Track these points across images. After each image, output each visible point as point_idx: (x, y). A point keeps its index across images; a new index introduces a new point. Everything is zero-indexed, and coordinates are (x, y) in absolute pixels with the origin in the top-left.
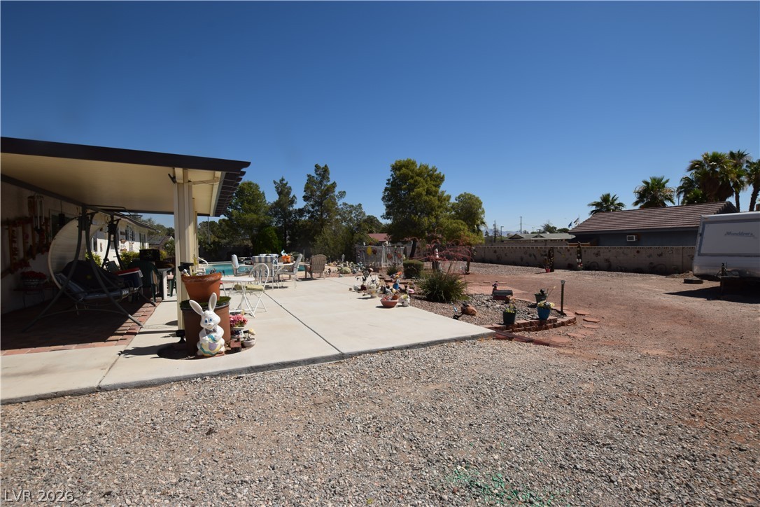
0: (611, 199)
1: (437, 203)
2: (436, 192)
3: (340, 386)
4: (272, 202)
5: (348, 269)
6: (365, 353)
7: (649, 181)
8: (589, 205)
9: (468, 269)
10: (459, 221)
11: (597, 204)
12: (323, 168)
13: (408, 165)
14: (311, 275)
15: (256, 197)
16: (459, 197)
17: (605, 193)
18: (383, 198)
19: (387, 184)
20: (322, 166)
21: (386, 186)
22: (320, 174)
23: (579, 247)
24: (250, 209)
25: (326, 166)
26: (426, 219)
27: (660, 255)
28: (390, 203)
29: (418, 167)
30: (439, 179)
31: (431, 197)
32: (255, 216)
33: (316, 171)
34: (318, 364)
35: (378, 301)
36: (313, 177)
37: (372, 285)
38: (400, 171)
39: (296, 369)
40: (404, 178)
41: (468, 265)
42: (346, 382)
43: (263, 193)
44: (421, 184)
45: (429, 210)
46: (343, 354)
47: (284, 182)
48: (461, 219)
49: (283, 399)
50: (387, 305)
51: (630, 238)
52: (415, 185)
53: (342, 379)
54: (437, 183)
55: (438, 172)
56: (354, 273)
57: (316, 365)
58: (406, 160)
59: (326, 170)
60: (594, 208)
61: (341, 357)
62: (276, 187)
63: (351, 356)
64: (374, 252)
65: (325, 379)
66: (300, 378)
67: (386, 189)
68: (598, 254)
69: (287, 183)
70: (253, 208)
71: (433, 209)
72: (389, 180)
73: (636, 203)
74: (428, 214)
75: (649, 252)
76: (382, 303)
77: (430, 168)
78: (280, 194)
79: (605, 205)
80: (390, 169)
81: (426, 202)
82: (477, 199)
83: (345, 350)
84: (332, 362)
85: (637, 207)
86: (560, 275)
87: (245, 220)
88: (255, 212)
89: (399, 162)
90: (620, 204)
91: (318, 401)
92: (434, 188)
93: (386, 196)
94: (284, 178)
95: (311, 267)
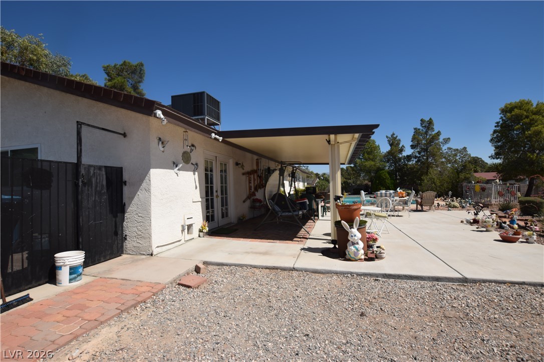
3: (467, 306)
4: (385, 152)
5: (456, 204)
6: (490, 281)
12: (428, 121)
13: (522, 105)
14: (422, 208)
15: (373, 149)
18: (491, 140)
19: (495, 126)
20: (427, 119)
21: (495, 128)
22: (425, 126)
24: (369, 158)
25: (430, 119)
28: (499, 144)
29: (535, 106)
32: (373, 163)
33: (421, 124)
34: (442, 283)
35: (496, 235)
36: (419, 129)
38: (511, 113)
39: (422, 283)
40: (517, 119)
42: (473, 304)
43: (379, 146)
44: (539, 122)
46: (466, 278)
47: (395, 136)
49: (415, 304)
50: (505, 239)
52: (531, 123)
53: (469, 301)
56: (463, 207)
57: (440, 283)
58: (518, 101)
59: (430, 122)
61: (464, 281)
62: (388, 141)
63: (475, 281)
64: (483, 189)
65: (451, 298)
66: (427, 291)
67: (495, 132)
69: (397, 137)
70: (371, 157)
72: (498, 123)
76: (501, 237)
78: (391, 145)
80: (499, 112)
83: (469, 276)
84: (456, 284)
87: (365, 166)
88: (372, 160)
89: (510, 104)
91: (447, 314)
93: (495, 138)
94: (394, 133)
95: (421, 201)
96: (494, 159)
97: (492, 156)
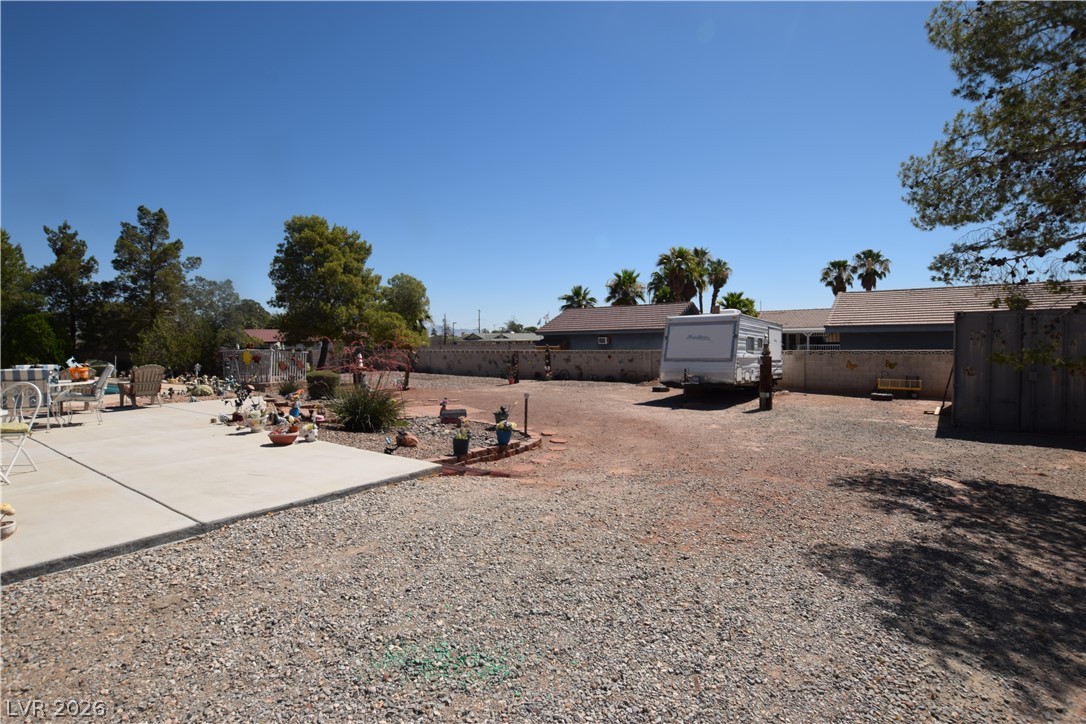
0: (582, 292)
1: (360, 286)
2: (360, 270)
3: (200, 574)
4: (40, 266)
5: (207, 388)
6: (244, 517)
7: (621, 274)
8: (560, 299)
9: (406, 383)
10: (393, 314)
11: (568, 298)
12: (156, 214)
13: (315, 224)
14: (134, 400)
16: (393, 280)
17: (577, 285)
18: (271, 274)
19: (278, 251)
20: (154, 210)
21: (277, 254)
22: (148, 224)
23: (547, 351)
25: (161, 211)
26: (343, 308)
27: (631, 360)
28: (284, 282)
29: (330, 230)
30: (366, 251)
31: (352, 276)
33: (140, 218)
34: (156, 548)
35: (264, 436)
36: (134, 227)
37: (254, 412)
38: (300, 233)
39: (111, 561)
40: (308, 245)
41: (407, 377)
42: (211, 566)
43: (19, 249)
44: (335, 256)
45: (348, 297)
46: (203, 525)
47: (70, 232)
48: (396, 311)
49: (87, 614)
50: (278, 442)
51: (601, 341)
52: (325, 256)
53: (203, 564)
54: (361, 257)
55: (361, 240)
56: (219, 393)
57: (151, 550)
58: (310, 216)
59: (161, 218)
60: (564, 303)
61: (200, 530)
62: (50, 240)
63: (218, 525)
64: (256, 359)
65: (171, 569)
66: (121, 575)
67: (277, 260)
68: (568, 360)
69: (76, 234)
71: (354, 295)
72: (281, 245)
73: (608, 299)
74: (347, 302)
75: (619, 357)
76: (272, 438)
77: (350, 232)
78: (59, 252)
79: (576, 300)
80: (284, 228)
81: (342, 283)
82: (419, 284)
83: (207, 518)
84: (183, 541)
85: (609, 304)
86: (527, 386)
89: (299, 218)
90: (592, 299)
91: (158, 603)
92: (355, 264)
93: (277, 271)
94: (69, 224)
95: (132, 387)
96: (275, 306)
97: (272, 301)
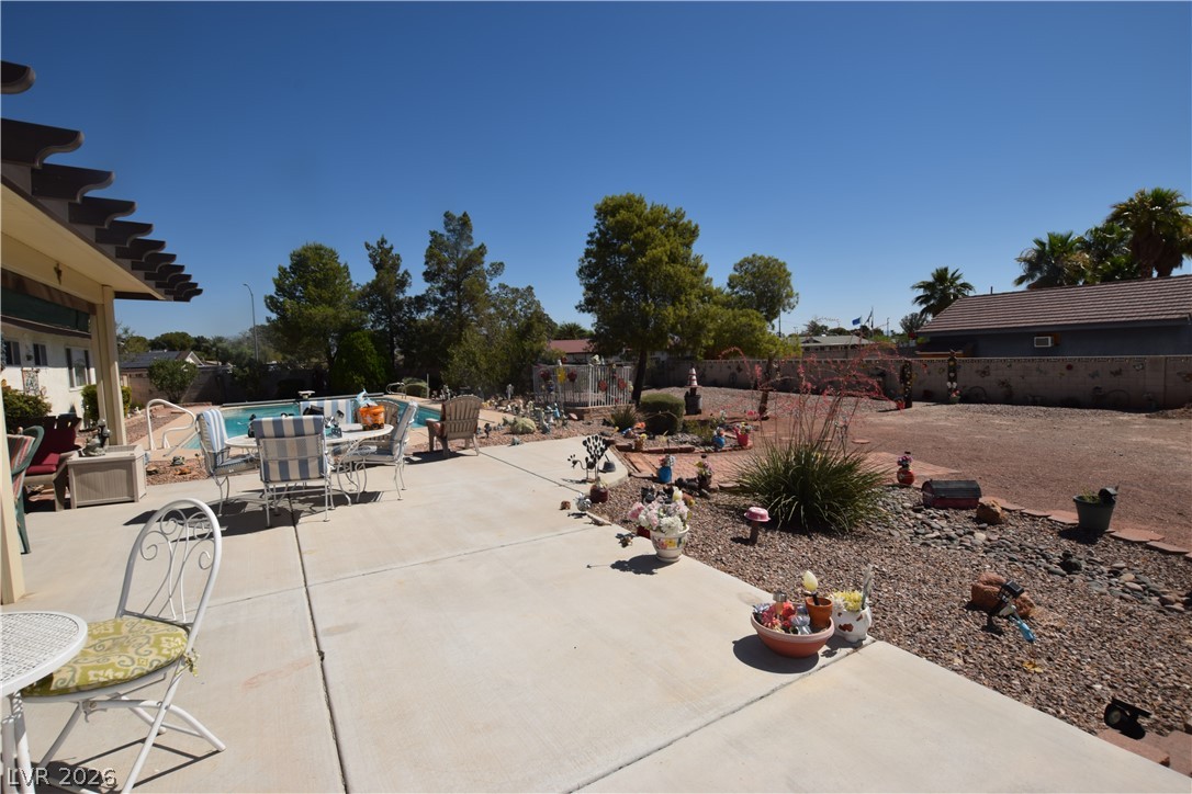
0: (949, 276)
1: (688, 279)
2: (687, 258)
4: (364, 283)
5: (530, 423)
7: (1045, 240)
9: (762, 410)
10: (750, 311)
11: (926, 286)
12: (460, 219)
13: (630, 204)
15: (331, 273)
16: (741, 265)
18: (581, 271)
19: (588, 242)
20: (458, 214)
21: (587, 247)
22: (454, 231)
23: (952, 359)
24: (320, 296)
25: (465, 215)
26: (670, 309)
28: (592, 281)
29: (649, 207)
30: (690, 234)
31: (679, 266)
32: (330, 311)
33: (446, 225)
36: (441, 235)
37: (666, 520)
38: (614, 216)
40: (624, 230)
41: (765, 399)
43: (346, 267)
44: (657, 242)
45: (674, 292)
47: (387, 246)
48: (751, 307)
51: (1039, 342)
52: (642, 247)
54: (687, 241)
55: (685, 220)
58: (624, 195)
59: (465, 222)
62: (370, 256)
64: (572, 377)
67: (588, 253)
68: (984, 373)
69: (391, 248)
70: (326, 295)
71: (680, 290)
72: (591, 235)
73: (1020, 281)
74: (675, 299)
75: (1091, 367)
77: (672, 210)
78: (378, 267)
79: (941, 291)
80: (594, 213)
81: (668, 276)
82: (782, 266)
85: (1023, 287)
87: (310, 319)
88: (331, 303)
89: (612, 199)
90: (965, 286)
92: (682, 250)
93: (586, 267)
94: (386, 238)
96: (584, 311)
97: (580, 306)
